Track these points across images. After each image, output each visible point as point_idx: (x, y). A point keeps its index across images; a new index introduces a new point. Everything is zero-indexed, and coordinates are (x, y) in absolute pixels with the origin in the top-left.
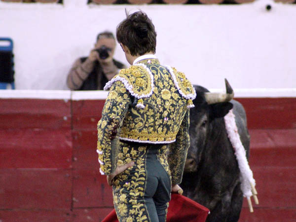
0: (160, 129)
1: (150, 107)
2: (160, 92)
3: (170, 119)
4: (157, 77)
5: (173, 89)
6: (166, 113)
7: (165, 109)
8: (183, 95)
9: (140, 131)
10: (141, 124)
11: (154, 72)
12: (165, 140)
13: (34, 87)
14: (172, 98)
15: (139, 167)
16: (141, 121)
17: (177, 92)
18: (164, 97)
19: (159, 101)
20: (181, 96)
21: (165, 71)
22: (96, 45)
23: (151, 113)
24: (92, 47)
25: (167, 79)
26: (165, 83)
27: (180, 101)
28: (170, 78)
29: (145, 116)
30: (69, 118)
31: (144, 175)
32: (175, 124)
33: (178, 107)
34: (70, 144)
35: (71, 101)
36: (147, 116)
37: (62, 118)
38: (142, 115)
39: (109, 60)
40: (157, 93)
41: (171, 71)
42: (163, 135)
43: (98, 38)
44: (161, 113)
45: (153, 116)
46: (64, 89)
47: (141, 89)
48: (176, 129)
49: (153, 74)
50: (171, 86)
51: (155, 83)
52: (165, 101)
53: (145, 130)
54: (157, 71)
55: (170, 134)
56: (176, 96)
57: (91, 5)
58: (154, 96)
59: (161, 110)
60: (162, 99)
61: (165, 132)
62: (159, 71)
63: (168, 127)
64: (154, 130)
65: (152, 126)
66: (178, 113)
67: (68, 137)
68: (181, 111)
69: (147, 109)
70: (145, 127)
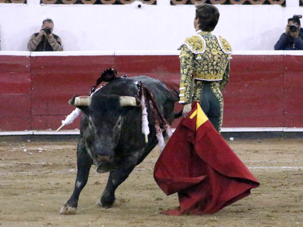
0: (212, 72)
1: (205, 59)
2: (210, 50)
3: (217, 66)
4: (208, 42)
5: (219, 49)
6: (215, 63)
7: (214, 60)
8: (225, 52)
9: (199, 73)
10: (199, 69)
11: (207, 39)
12: (215, 78)
13: (11, 49)
14: (218, 54)
15: (197, 93)
16: (200, 67)
17: (221, 50)
18: (213, 53)
19: (210, 56)
20: (223, 52)
21: (213, 38)
22: (42, 27)
23: (205, 62)
24: (41, 28)
25: (215, 43)
26: (214, 45)
27: (223, 56)
28: (217, 43)
29: (202, 64)
30: (29, 66)
31: (200, 98)
32: (221, 69)
33: (222, 59)
34: (29, 80)
35: (30, 57)
36: (203, 64)
37: (25, 66)
38: (200, 64)
39: (51, 35)
40: (208, 51)
41: (218, 38)
42: (214, 76)
43: (44, 22)
44: (212, 63)
45: (207, 65)
46: (26, 51)
47: (198, 49)
48: (222, 72)
49: (206, 40)
50: (217, 47)
51: (207, 45)
52: (214, 56)
53: (202, 73)
54: (208, 38)
55: (219, 75)
56: (221, 53)
57: (42, 4)
58: (207, 53)
59: (212, 61)
60: (212, 54)
61: (215, 74)
62: (210, 39)
63: (217, 71)
64: (208, 73)
65: (206, 71)
66: (223, 62)
67: (29, 77)
68: (224, 61)
69: (203, 60)
70: (202, 71)
